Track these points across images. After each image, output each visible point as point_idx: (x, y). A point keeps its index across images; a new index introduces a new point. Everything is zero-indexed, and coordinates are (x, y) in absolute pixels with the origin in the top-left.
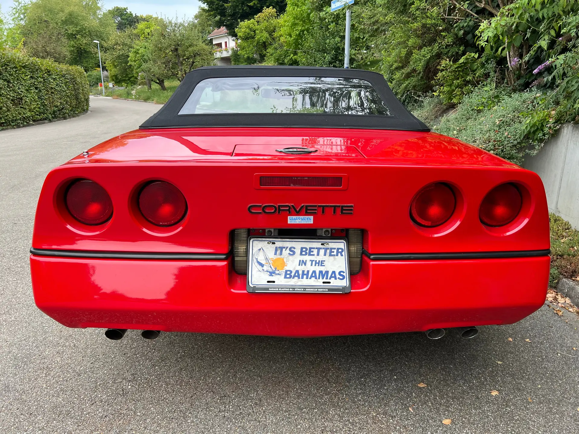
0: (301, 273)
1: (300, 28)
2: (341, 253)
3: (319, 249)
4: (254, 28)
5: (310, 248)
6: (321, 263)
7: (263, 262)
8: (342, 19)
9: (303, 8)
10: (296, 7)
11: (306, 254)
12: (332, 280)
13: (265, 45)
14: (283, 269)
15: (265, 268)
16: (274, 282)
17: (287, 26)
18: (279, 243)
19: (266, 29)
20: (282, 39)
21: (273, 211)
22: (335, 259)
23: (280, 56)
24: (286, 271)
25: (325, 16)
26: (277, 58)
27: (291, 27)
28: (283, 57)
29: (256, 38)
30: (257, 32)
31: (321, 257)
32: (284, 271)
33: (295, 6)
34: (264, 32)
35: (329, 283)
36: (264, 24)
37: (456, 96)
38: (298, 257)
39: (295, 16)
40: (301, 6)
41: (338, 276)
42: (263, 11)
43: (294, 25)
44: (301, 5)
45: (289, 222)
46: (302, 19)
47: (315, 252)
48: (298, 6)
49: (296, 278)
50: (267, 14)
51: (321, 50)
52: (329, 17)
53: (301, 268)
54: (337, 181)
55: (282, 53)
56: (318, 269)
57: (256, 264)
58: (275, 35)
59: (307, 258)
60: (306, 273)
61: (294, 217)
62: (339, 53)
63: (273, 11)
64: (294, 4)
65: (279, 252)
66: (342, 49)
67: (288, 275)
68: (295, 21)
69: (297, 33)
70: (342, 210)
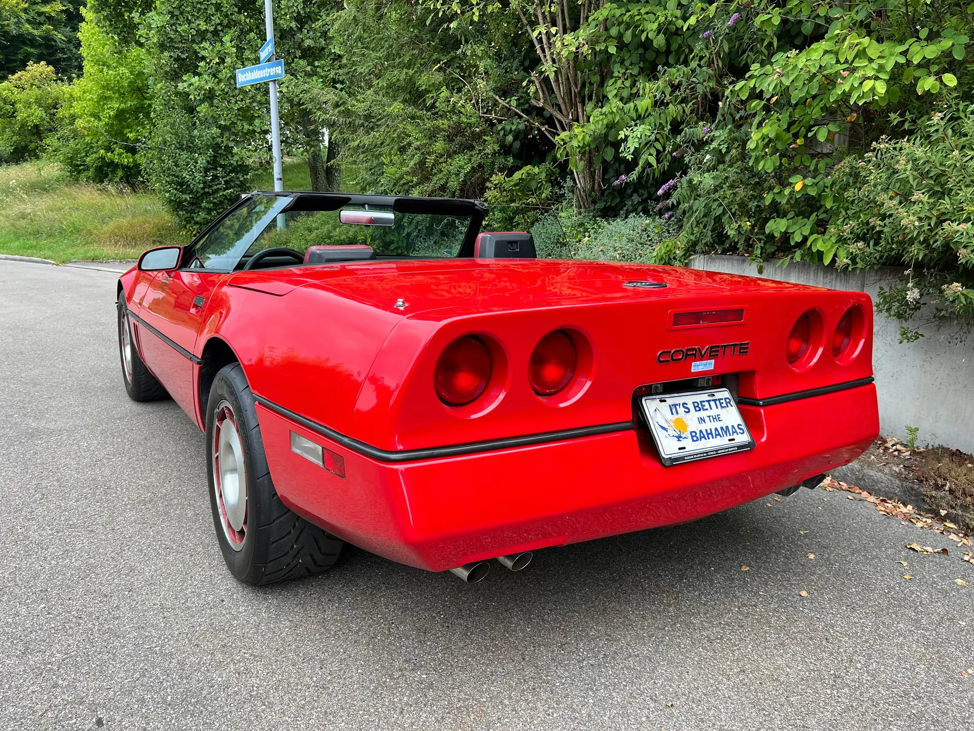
0: (705, 432)
1: (117, 106)
2: (729, 402)
3: (709, 401)
4: (12, 98)
5: (701, 402)
6: (717, 418)
7: (665, 425)
8: (219, 98)
9: (121, 72)
10: (105, 69)
11: (700, 410)
12: (735, 436)
13: (37, 131)
14: (686, 431)
15: (671, 432)
16: (685, 448)
17: (89, 100)
18: (672, 399)
19: (39, 102)
20: (80, 123)
21: (681, 357)
22: (727, 411)
23: (77, 152)
24: (691, 433)
25: (187, 90)
26: (70, 155)
27: (98, 102)
28: (83, 154)
29: (18, 118)
30: (18, 106)
31: (715, 411)
32: (689, 432)
33: (103, 65)
34: (34, 107)
35: (734, 440)
36: (32, 94)
37: (518, 224)
38: (694, 415)
39: (105, 84)
40: (115, 68)
41: (738, 431)
42: (27, 68)
43: (104, 99)
44: (115, 65)
45: (692, 371)
46: (119, 90)
47: (707, 406)
48: (109, 67)
49: (703, 439)
50: (37, 74)
51: (184, 146)
52: (196, 93)
53: (703, 427)
54: (738, 313)
55: (79, 146)
56: (718, 425)
57: (660, 428)
58: (61, 113)
59: (702, 414)
60: (709, 432)
61: (698, 363)
62: (220, 154)
63: (48, 69)
64: (101, 63)
65: (674, 411)
66: (225, 147)
67: (695, 437)
68: (103, 93)
69: (112, 113)
70: (741, 348)
